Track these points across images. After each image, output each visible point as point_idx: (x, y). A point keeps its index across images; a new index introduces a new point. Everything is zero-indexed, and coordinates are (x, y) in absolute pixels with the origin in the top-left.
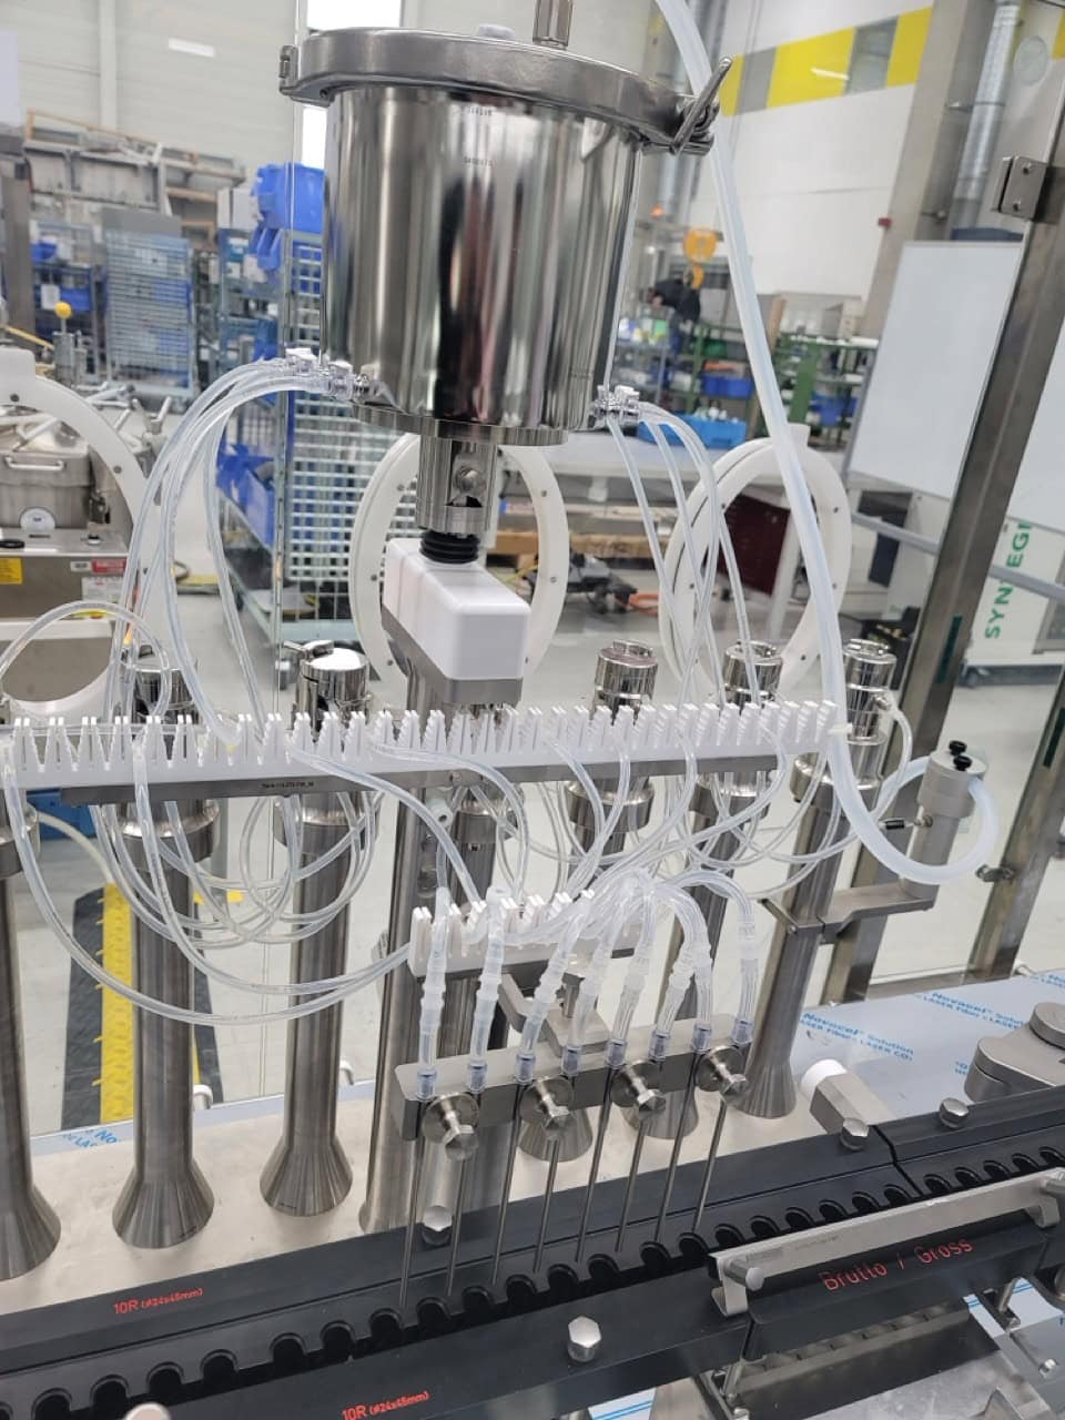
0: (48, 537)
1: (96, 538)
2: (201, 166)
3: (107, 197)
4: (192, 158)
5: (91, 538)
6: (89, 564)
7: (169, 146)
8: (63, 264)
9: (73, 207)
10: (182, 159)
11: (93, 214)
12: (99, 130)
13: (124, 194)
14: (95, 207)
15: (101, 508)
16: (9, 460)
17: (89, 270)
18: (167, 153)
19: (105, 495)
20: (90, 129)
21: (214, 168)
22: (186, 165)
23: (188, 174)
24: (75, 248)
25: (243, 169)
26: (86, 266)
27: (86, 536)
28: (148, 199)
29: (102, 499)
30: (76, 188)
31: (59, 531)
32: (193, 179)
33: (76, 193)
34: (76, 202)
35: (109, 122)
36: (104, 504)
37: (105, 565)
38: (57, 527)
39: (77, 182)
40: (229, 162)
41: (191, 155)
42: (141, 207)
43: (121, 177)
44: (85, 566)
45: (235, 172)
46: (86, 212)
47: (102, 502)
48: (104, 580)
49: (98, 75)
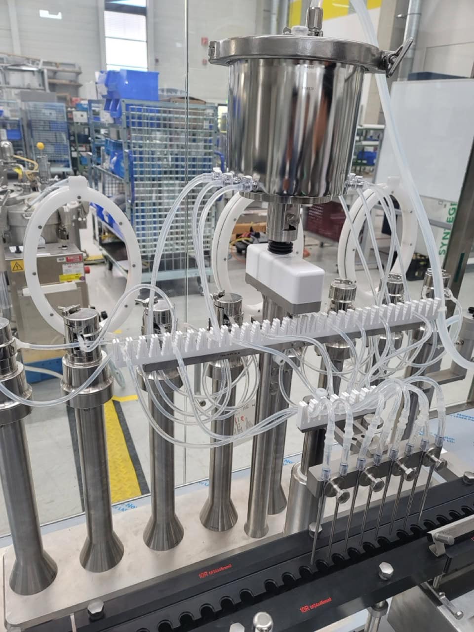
0: (44, 248)
1: (65, 247)
2: (61, 68)
3: (22, 86)
4: (56, 65)
5: (63, 247)
6: (65, 258)
7: (46, 60)
8: (7, 119)
9: (6, 92)
10: (52, 66)
11: (16, 95)
12: (14, 56)
13: (29, 84)
14: (17, 91)
15: (65, 233)
16: (24, 215)
17: (19, 121)
18: (45, 63)
19: (66, 227)
20: (9, 55)
21: (67, 69)
22: (54, 68)
23: (55, 72)
24: (11, 111)
25: (80, 68)
26: (17, 119)
27: (61, 246)
28: (40, 85)
29: (65, 229)
30: (7, 83)
31: (48, 245)
32: (58, 74)
33: (8, 86)
34: (8, 90)
35: (17, 51)
36: (65, 231)
37: (72, 258)
38: (46, 243)
39: (7, 80)
40: (73, 65)
41: (56, 64)
42: (38, 89)
43: (27, 76)
44: (63, 259)
45: (77, 69)
46: (13, 94)
47: (64, 230)
48: (71, 265)
49: (10, 30)
